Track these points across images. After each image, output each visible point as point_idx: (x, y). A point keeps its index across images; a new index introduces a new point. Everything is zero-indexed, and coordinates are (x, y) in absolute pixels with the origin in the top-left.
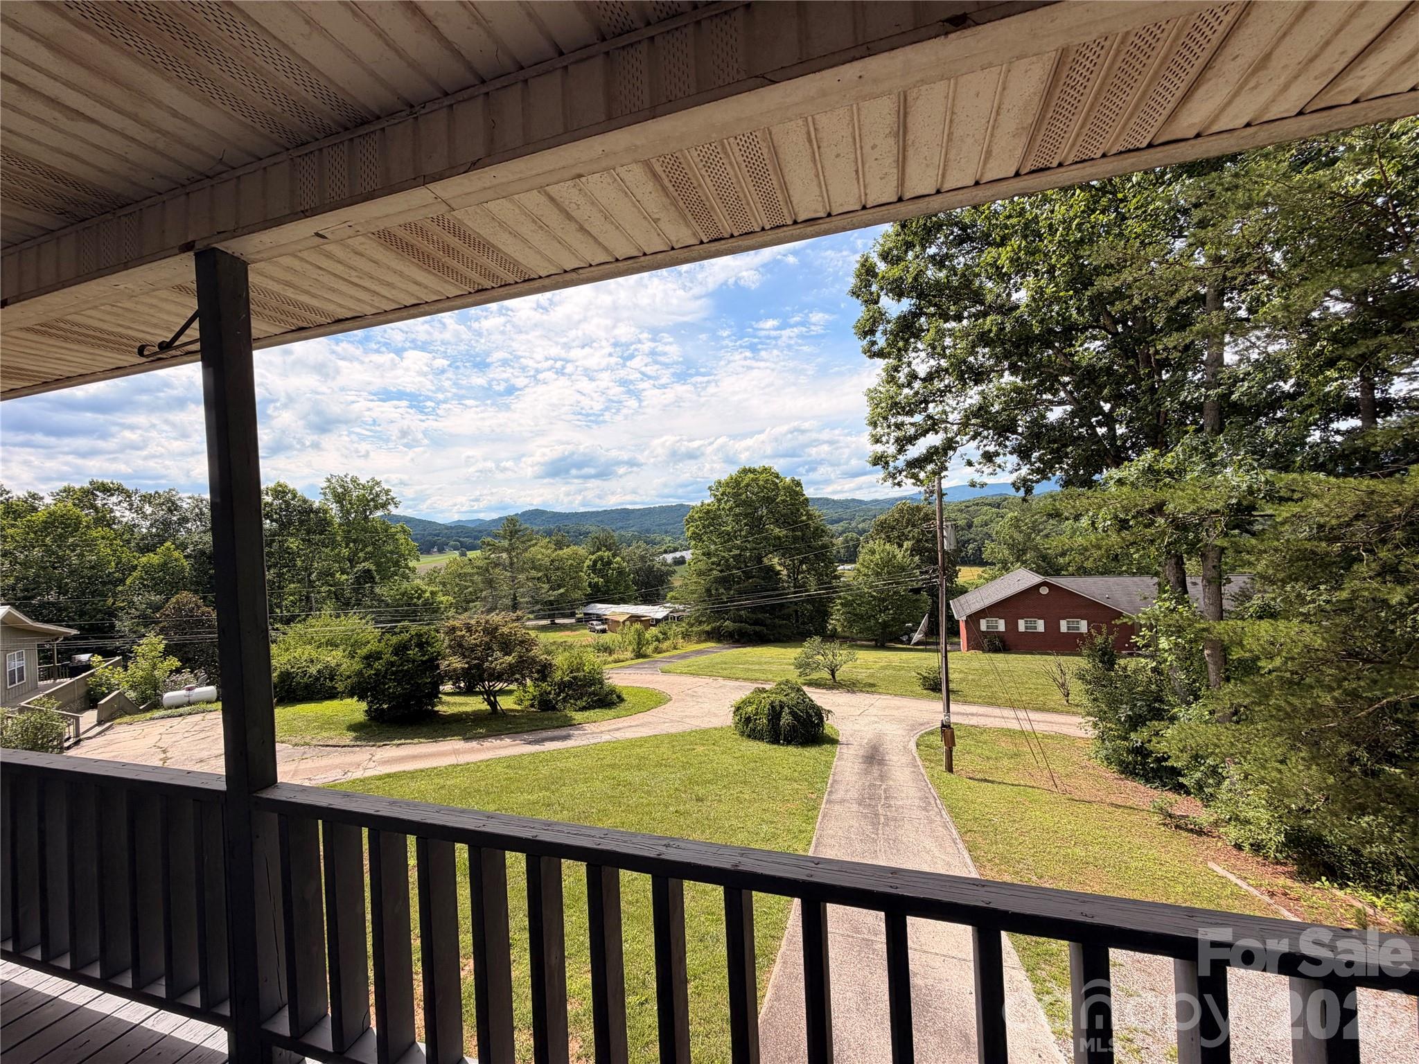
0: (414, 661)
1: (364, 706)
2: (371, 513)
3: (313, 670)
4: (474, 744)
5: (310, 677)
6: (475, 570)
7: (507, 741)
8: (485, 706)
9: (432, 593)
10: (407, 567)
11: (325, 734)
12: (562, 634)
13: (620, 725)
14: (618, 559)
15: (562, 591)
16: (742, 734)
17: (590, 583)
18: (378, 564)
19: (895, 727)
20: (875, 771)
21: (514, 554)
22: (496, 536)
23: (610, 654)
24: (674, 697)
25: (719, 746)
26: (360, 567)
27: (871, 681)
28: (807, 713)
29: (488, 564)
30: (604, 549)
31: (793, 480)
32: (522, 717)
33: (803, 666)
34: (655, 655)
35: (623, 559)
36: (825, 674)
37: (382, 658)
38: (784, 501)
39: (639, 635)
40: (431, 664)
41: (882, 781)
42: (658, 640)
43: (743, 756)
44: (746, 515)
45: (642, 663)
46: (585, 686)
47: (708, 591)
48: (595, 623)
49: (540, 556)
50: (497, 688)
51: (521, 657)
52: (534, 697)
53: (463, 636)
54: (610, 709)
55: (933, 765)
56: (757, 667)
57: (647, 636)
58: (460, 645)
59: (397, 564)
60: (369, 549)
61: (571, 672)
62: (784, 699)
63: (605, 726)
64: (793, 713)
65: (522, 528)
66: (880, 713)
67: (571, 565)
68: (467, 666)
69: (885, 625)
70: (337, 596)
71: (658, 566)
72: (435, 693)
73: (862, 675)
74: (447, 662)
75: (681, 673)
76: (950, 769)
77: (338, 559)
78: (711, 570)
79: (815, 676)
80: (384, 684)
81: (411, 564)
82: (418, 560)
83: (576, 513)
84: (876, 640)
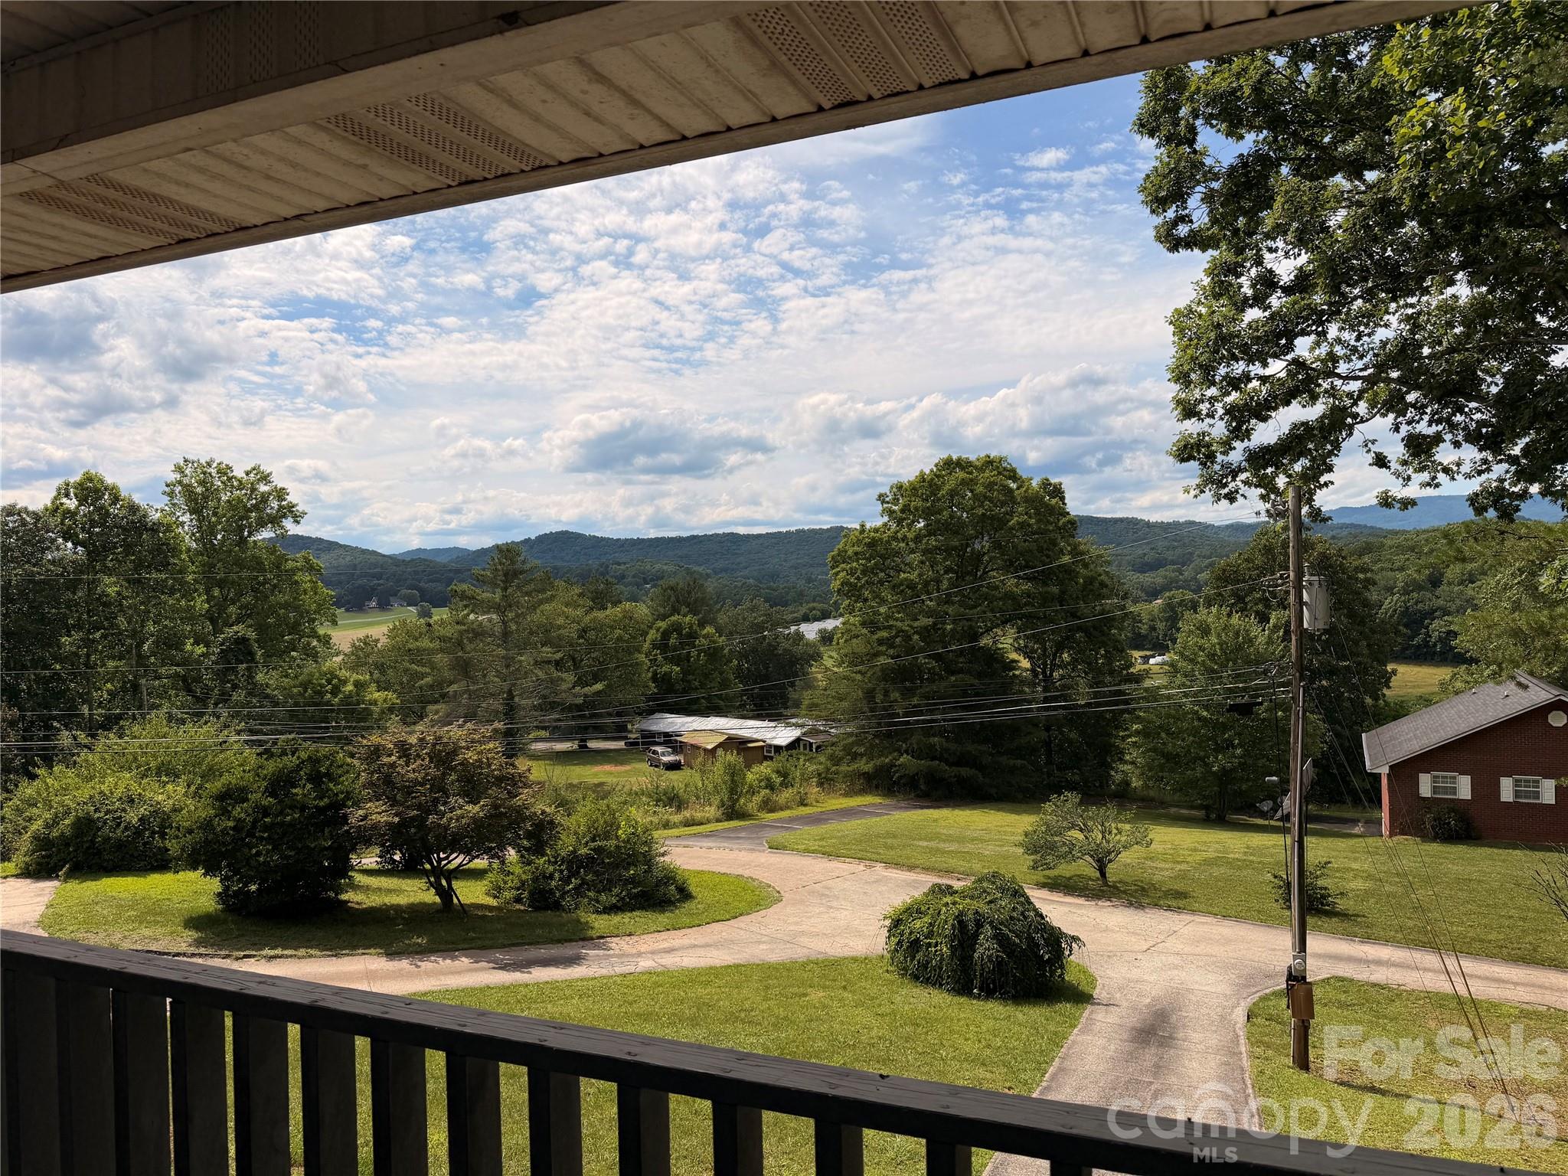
0: (303, 808)
1: (214, 884)
2: (250, 534)
3: (132, 817)
4: (404, 964)
5: (126, 828)
6: (436, 644)
7: (465, 961)
8: (431, 897)
9: (357, 684)
10: (314, 634)
11: (147, 932)
12: (597, 769)
13: (677, 943)
14: (709, 629)
15: (599, 686)
16: (904, 971)
17: (655, 674)
18: (261, 629)
19: (1212, 978)
20: (1150, 1055)
21: (511, 615)
22: (480, 581)
23: (679, 809)
24: (786, 896)
25: (853, 992)
26: (230, 632)
27: (1179, 886)
28: (1030, 939)
29: (461, 633)
30: (684, 610)
31: (1046, 484)
32: (499, 918)
33: (1041, 849)
34: (762, 815)
35: (720, 631)
36: (1085, 867)
37: (247, 800)
38: (1022, 525)
39: (733, 775)
40: (333, 813)
41: (1156, 1075)
42: (770, 786)
43: (894, 1013)
44: (948, 551)
45: (735, 829)
46: (617, 866)
47: (870, 695)
48: (659, 749)
49: (560, 621)
50: (452, 866)
51: (496, 807)
52: (523, 883)
53: (393, 765)
54: (663, 911)
55: (1270, 1052)
56: (954, 847)
57: (750, 777)
58: (388, 781)
59: (294, 628)
60: (248, 599)
61: (593, 840)
62: (984, 909)
63: (647, 943)
64: (1000, 938)
65: (528, 566)
66: (1187, 949)
67: (620, 639)
68: (397, 819)
69: (1225, 776)
70: (187, 683)
71: (785, 645)
72: (343, 869)
73: (1163, 873)
74: (361, 812)
75: (807, 851)
76: (1303, 1062)
77: (190, 617)
78: (876, 655)
79: (1065, 870)
80: (250, 846)
81: (321, 631)
82: (334, 623)
83: (640, 541)
84: (1207, 808)
